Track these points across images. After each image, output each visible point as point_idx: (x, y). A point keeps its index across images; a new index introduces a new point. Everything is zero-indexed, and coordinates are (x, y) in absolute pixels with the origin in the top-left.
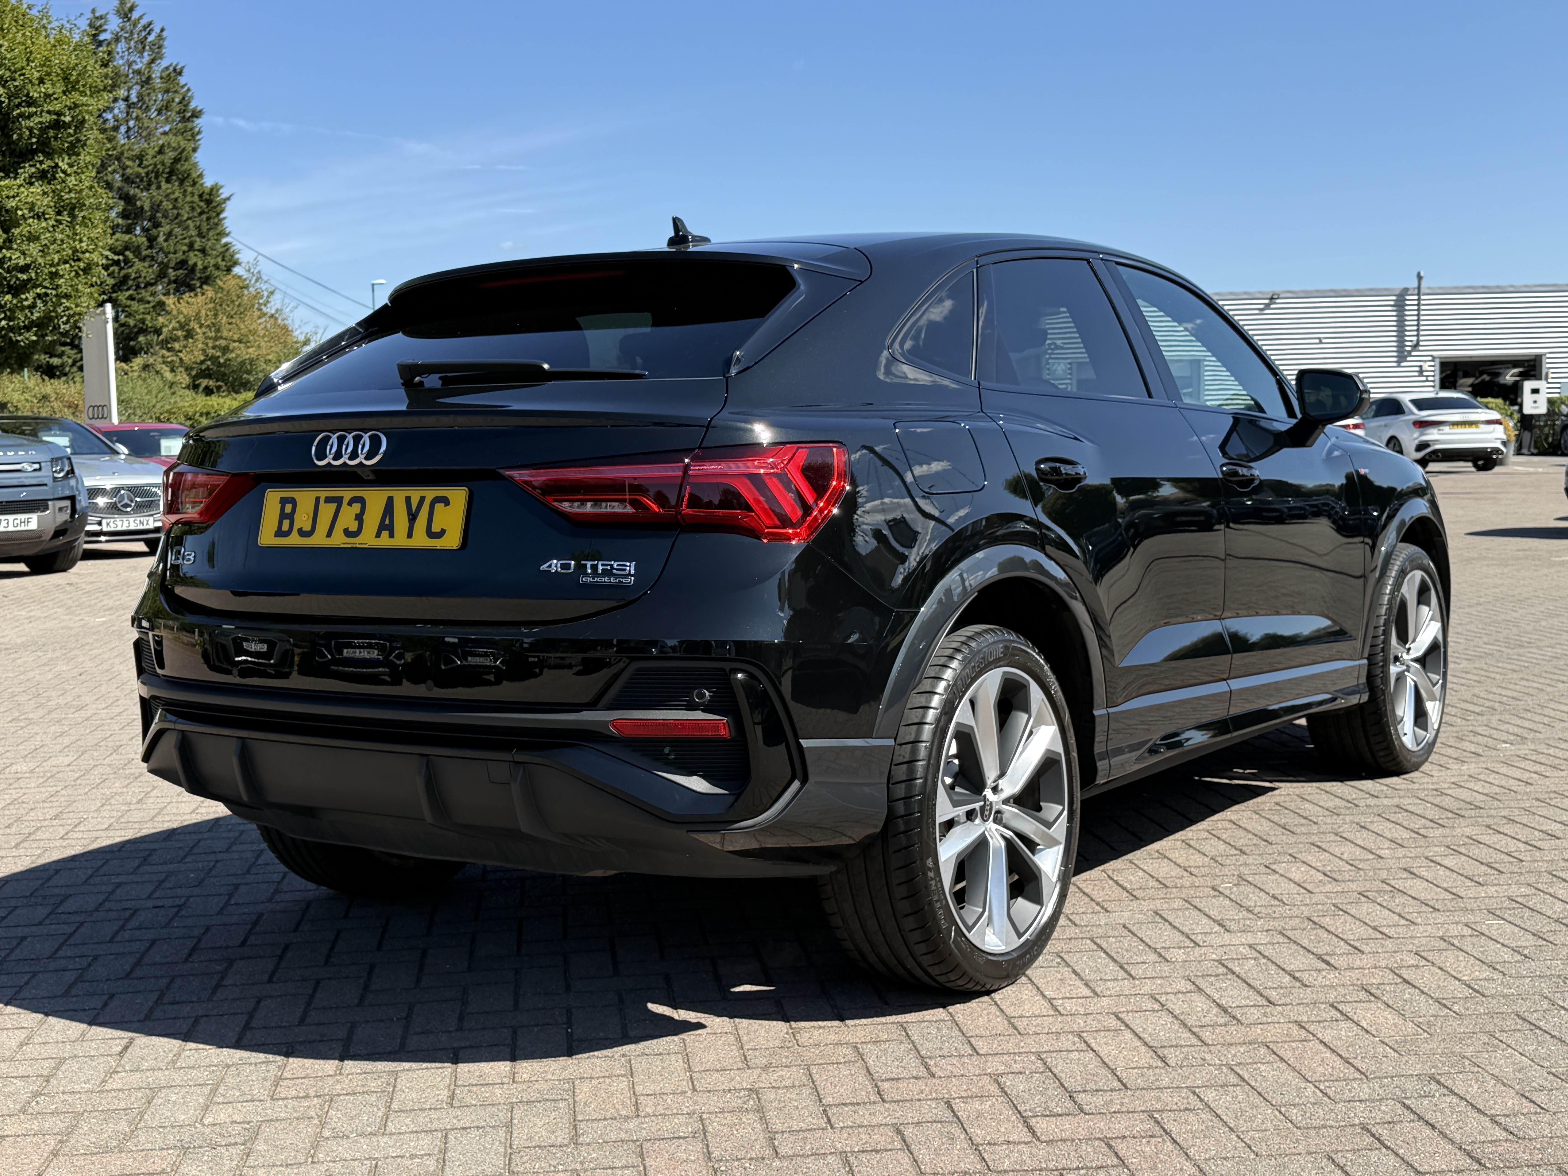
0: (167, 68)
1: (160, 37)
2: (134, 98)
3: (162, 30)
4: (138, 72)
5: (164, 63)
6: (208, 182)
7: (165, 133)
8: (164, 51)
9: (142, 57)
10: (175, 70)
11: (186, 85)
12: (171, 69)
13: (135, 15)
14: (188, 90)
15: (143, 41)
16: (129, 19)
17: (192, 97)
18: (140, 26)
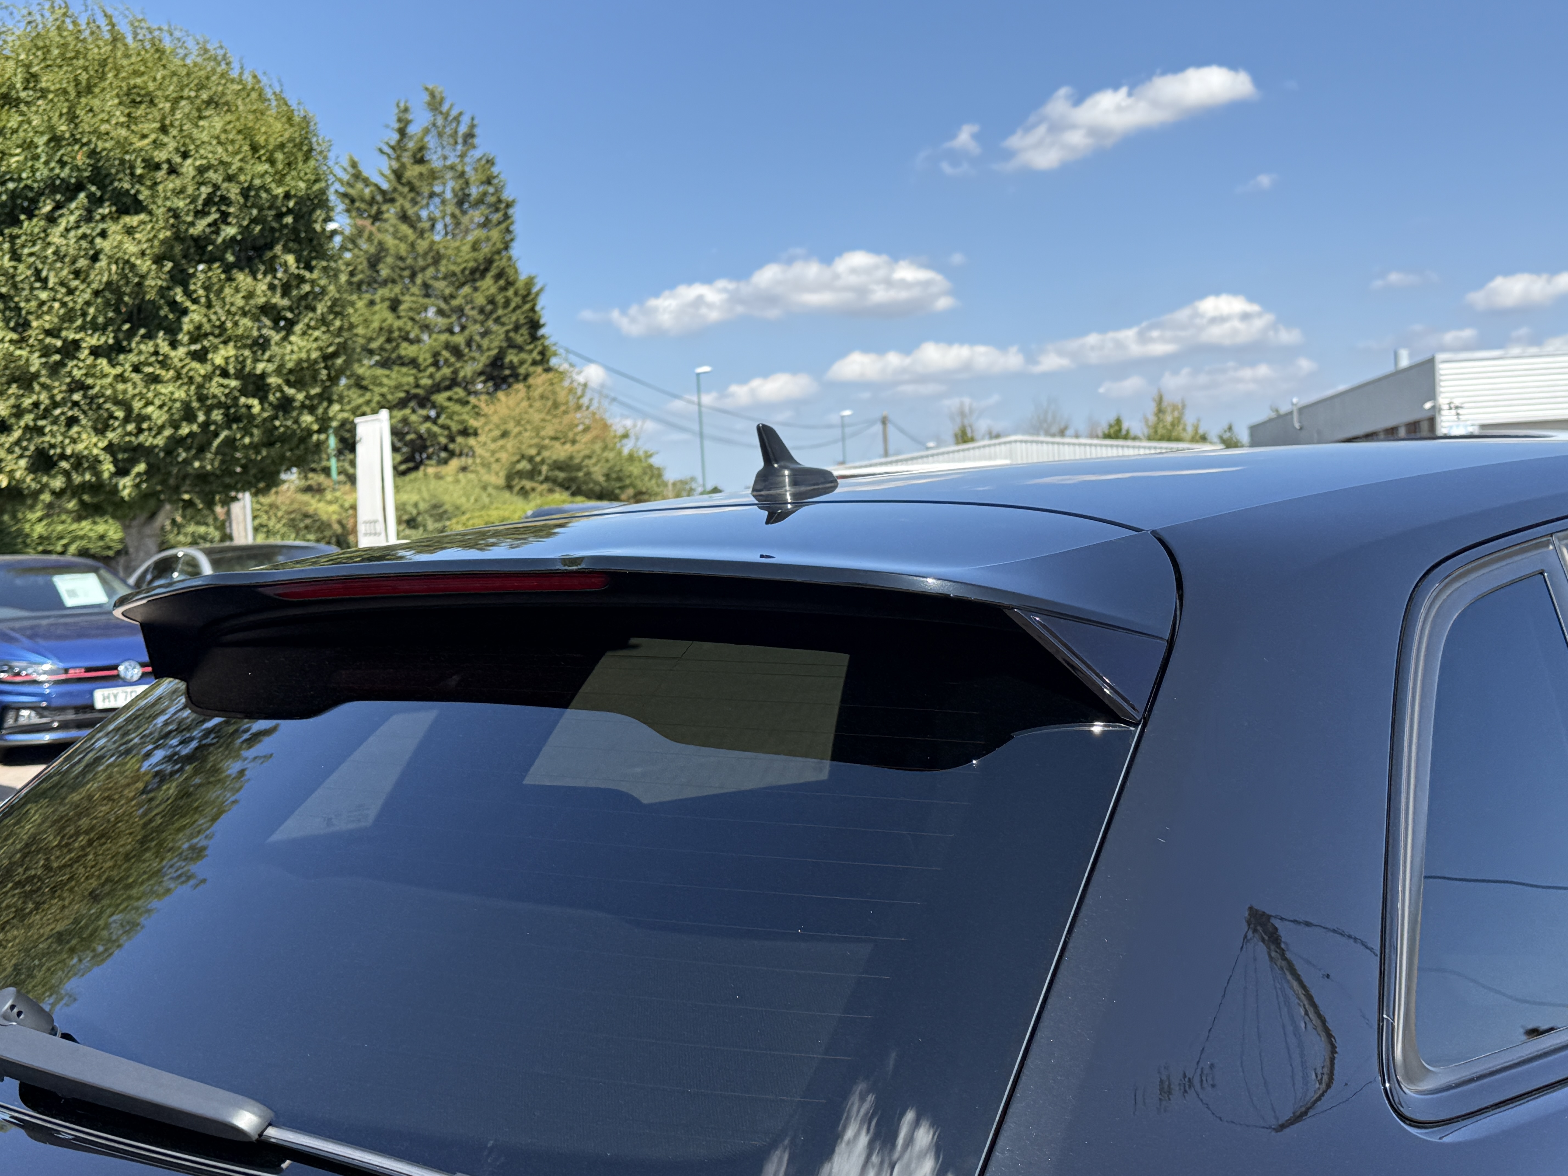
0: (479, 159)
1: (471, 128)
2: (448, 194)
3: (472, 120)
4: (452, 167)
5: (477, 154)
6: (524, 277)
8: (478, 141)
9: (455, 150)
10: (488, 161)
11: (498, 176)
12: (483, 162)
13: (445, 107)
14: (501, 180)
15: (454, 135)
17: (504, 188)
18: (450, 118)
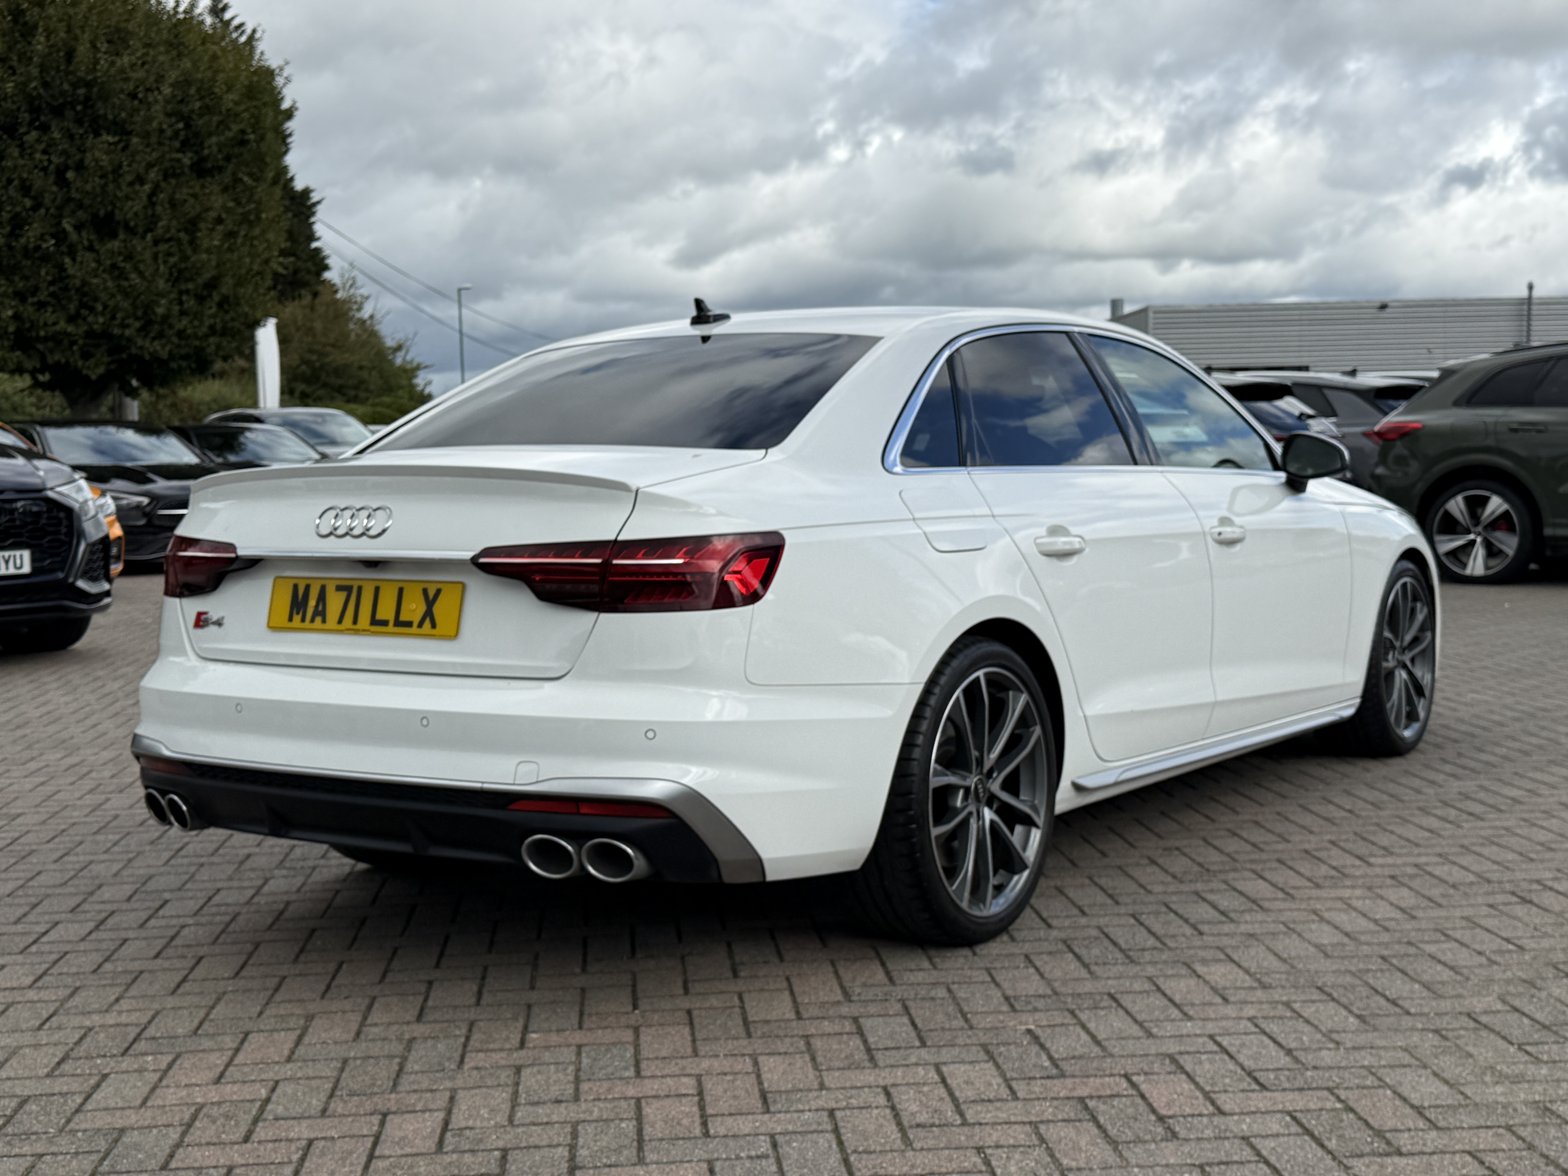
0: (259, 68)
1: (252, 39)
8: (256, 52)
10: (267, 71)
11: (279, 86)
12: (263, 70)
13: (227, 15)
14: (281, 90)
16: (222, 20)
18: (232, 27)
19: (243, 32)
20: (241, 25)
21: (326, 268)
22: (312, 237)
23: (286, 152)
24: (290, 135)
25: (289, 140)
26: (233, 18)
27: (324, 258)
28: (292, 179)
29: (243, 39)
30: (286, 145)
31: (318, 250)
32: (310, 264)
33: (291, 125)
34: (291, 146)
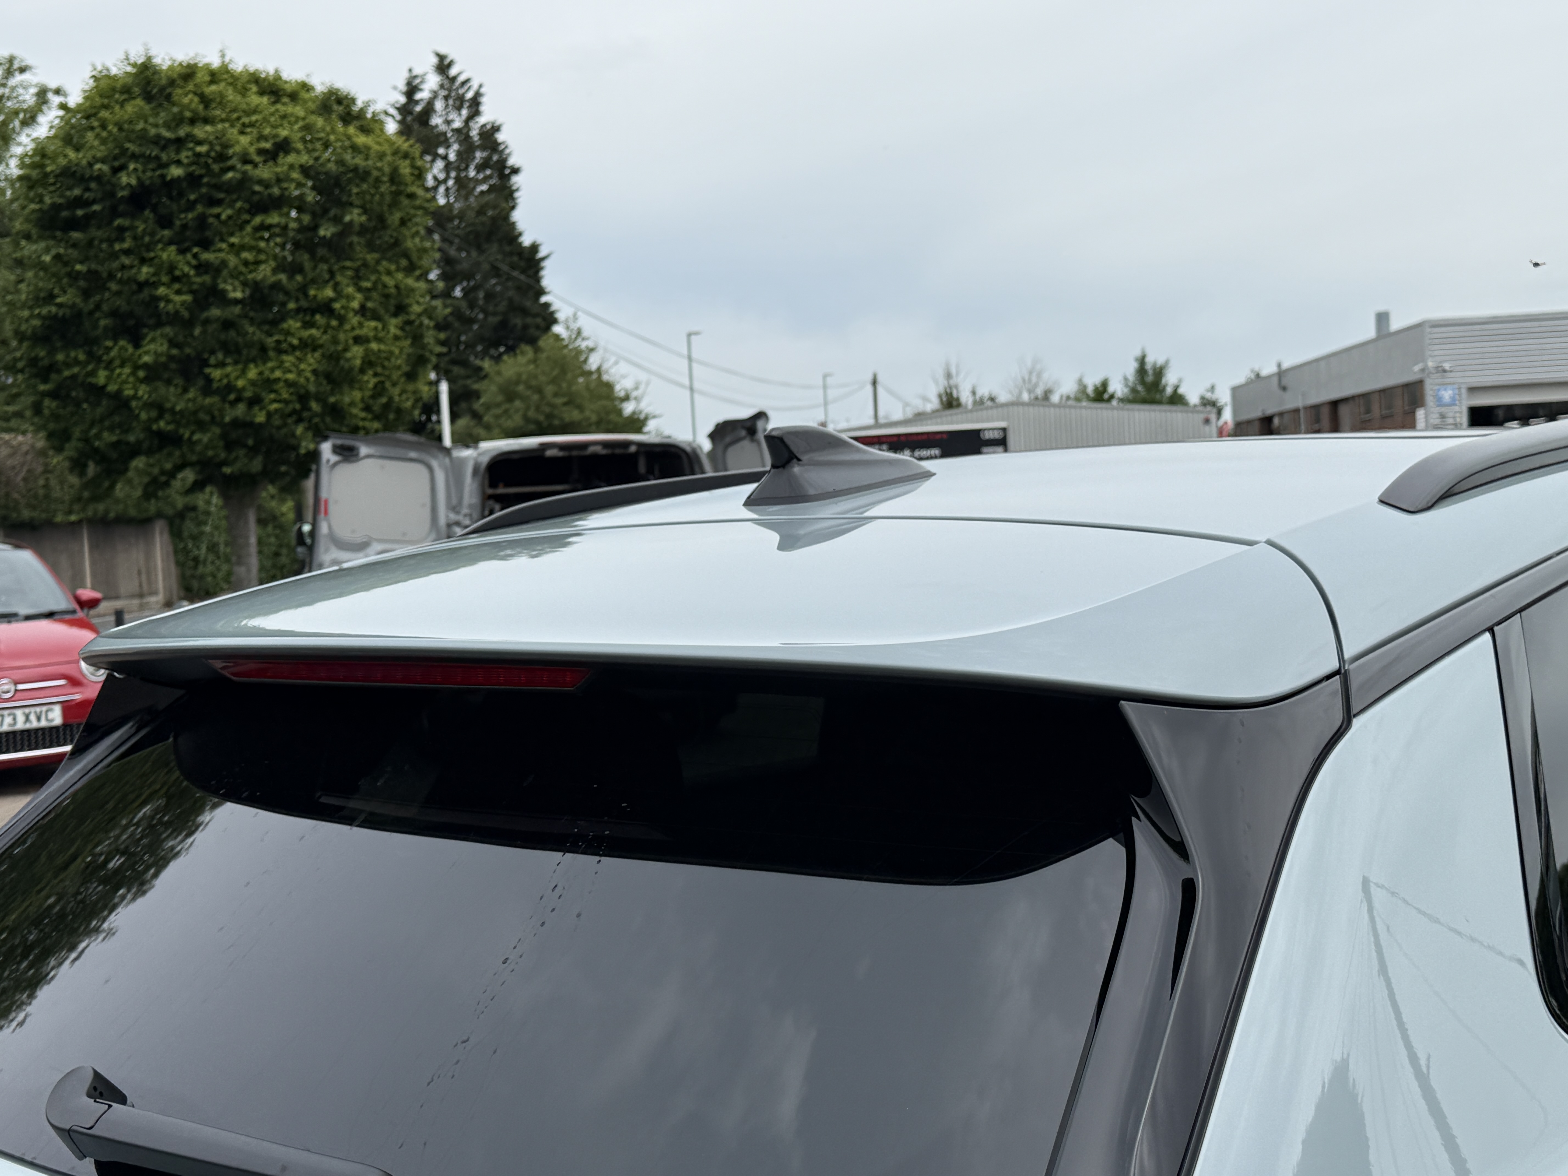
0: (484, 126)
1: (478, 95)
2: (452, 157)
3: (481, 86)
4: (457, 131)
5: (482, 120)
6: (526, 241)
7: (482, 192)
8: (482, 108)
9: (460, 115)
10: (493, 127)
11: (503, 143)
12: (489, 127)
13: (453, 72)
14: (506, 147)
15: (461, 100)
16: (448, 77)
17: (509, 154)
18: (457, 84)
19: (469, 88)
20: (467, 81)
21: (555, 321)
22: (541, 292)
23: (513, 208)
24: (517, 190)
25: (516, 195)
26: (459, 74)
27: (553, 313)
28: (520, 234)
29: (470, 95)
30: (513, 199)
31: (547, 305)
32: (539, 320)
33: (516, 180)
34: (518, 201)
